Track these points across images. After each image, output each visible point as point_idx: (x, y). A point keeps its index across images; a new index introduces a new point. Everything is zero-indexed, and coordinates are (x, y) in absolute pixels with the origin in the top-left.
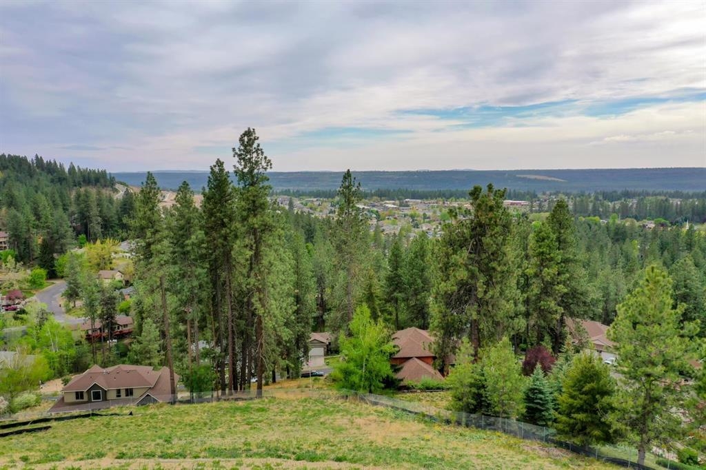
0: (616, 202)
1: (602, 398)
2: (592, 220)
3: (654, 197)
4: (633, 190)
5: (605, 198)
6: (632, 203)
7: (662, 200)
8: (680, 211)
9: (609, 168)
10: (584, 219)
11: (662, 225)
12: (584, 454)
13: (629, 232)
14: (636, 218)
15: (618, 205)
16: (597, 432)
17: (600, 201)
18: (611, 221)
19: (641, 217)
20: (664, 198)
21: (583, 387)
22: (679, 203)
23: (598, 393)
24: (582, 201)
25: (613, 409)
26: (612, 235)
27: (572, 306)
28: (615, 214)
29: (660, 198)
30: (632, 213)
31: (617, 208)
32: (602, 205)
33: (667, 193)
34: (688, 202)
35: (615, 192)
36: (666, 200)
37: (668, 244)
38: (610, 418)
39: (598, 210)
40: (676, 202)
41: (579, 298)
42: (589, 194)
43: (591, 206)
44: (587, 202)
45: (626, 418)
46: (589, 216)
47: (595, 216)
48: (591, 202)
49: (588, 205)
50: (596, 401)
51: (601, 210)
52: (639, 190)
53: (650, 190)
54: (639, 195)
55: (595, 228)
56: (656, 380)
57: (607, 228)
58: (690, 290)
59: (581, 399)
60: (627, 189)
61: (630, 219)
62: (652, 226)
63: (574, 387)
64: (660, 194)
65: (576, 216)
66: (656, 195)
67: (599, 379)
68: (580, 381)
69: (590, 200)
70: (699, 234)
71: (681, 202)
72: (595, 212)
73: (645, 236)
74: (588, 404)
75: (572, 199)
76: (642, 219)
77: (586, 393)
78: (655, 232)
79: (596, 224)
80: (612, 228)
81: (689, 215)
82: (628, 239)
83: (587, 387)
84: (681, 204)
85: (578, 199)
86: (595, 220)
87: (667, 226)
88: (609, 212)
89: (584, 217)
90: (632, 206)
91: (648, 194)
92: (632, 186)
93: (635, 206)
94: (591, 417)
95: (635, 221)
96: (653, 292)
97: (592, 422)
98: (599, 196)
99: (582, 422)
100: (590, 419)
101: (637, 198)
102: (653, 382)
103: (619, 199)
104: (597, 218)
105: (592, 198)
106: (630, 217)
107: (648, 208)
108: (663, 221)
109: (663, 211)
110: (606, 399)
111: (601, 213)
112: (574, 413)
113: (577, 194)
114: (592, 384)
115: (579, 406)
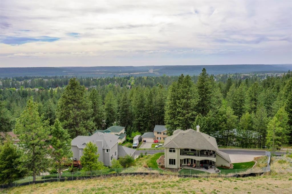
0: (22, 81)
1: (15, 160)
2: (12, 89)
3: (38, 79)
4: (29, 76)
5: (17, 80)
6: (29, 81)
7: (41, 80)
8: (48, 84)
9: (18, 67)
10: (8, 89)
11: (41, 89)
12: (9, 187)
13: (28, 93)
14: (31, 87)
15: (23, 82)
16: (14, 175)
17: (15, 81)
18: (20, 89)
19: (33, 87)
20: (41, 79)
21: (6, 158)
22: (47, 81)
23: (13, 159)
24: (6, 81)
25: (20, 163)
26: (21, 95)
27: (2, 126)
28: (22, 86)
29: (40, 79)
30: (29, 86)
31: (23, 83)
32: (16, 83)
33: (42, 77)
34: (50, 80)
35: (21, 77)
36: (42, 80)
37: (44, 96)
38: (19, 167)
39: (14, 85)
40: (46, 80)
41: (6, 122)
42: (10, 79)
43: (11, 84)
44: (9, 82)
45: (26, 165)
46: (10, 88)
47: (13, 88)
48: (11, 81)
49: (9, 83)
50: (12, 162)
51: (16, 85)
52: (31, 76)
53: (36, 76)
54: (31, 78)
55: (13, 93)
56: (36, 146)
57: (19, 92)
58: (52, 112)
59: (5, 163)
60: (26, 76)
61: (29, 88)
62: (38, 90)
63: (1, 159)
64: (40, 77)
65: (4, 88)
66: (38, 78)
67: (13, 152)
68: (3, 156)
69: (10, 81)
70: (55, 92)
71: (48, 80)
72: (13, 86)
73: (35, 94)
74: (8, 165)
75: (2, 81)
76: (34, 88)
77: (7, 160)
78: (39, 92)
79: (14, 91)
80: (21, 92)
81: (51, 85)
82: (28, 96)
83: (7, 157)
84: (48, 81)
85: (4, 81)
86: (13, 89)
87: (43, 90)
88: (19, 85)
89: (8, 88)
90: (29, 83)
91: (35, 78)
92: (28, 75)
93: (30, 83)
94: (11, 170)
95: (31, 89)
96: (31, 111)
97: (12, 172)
98: (14, 79)
99: (7, 173)
100: (10, 171)
101: (31, 79)
102: (35, 147)
103: (23, 80)
104: (14, 88)
105: (11, 80)
106: (28, 87)
107: (35, 83)
108: (42, 88)
109: (41, 84)
110: (17, 160)
111: (16, 86)
112: (3, 171)
113: (4, 79)
114: (10, 155)
115: (4, 167)
